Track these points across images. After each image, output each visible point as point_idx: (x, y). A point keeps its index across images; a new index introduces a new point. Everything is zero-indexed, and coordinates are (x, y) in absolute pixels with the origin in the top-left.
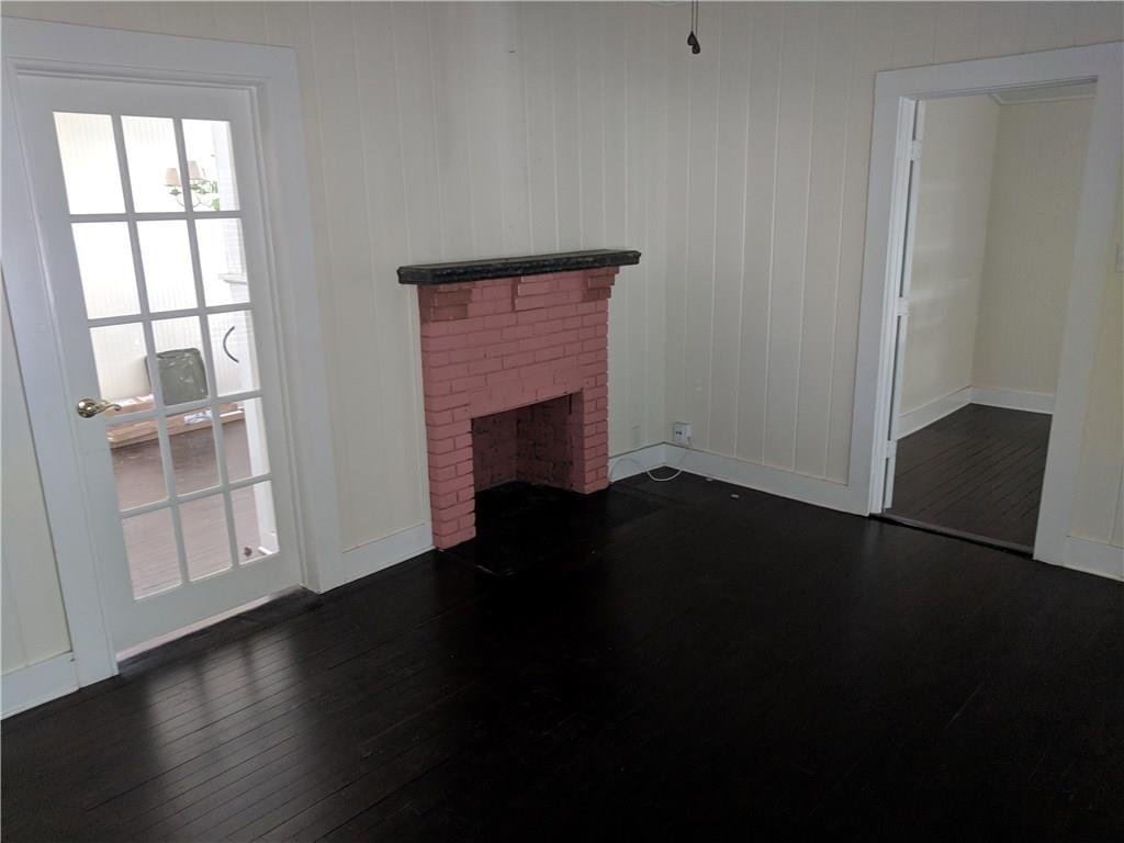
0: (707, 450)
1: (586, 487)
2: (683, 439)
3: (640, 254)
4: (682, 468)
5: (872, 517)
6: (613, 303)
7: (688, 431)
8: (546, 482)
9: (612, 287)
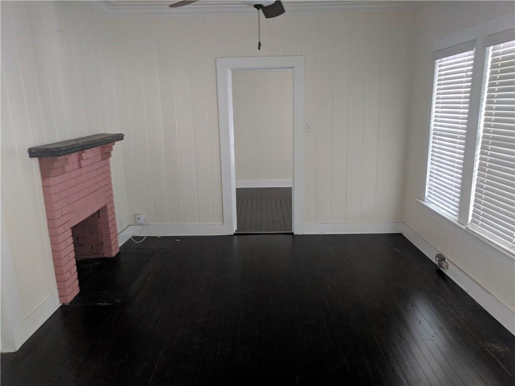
0: (154, 224)
1: (113, 253)
2: (141, 221)
3: (123, 135)
4: (146, 235)
5: (235, 234)
6: (112, 160)
7: (143, 217)
8: (87, 257)
9: (112, 152)
